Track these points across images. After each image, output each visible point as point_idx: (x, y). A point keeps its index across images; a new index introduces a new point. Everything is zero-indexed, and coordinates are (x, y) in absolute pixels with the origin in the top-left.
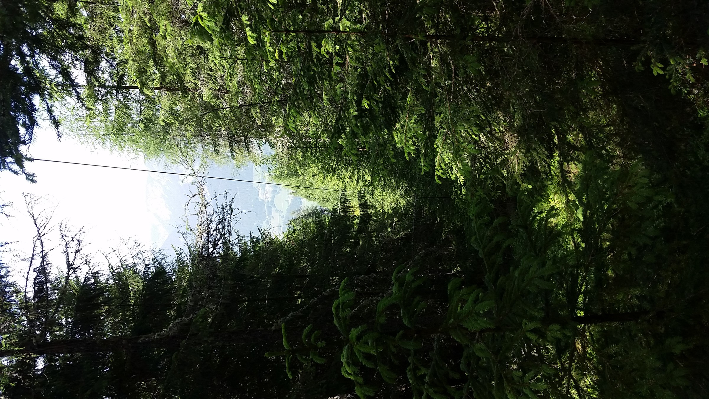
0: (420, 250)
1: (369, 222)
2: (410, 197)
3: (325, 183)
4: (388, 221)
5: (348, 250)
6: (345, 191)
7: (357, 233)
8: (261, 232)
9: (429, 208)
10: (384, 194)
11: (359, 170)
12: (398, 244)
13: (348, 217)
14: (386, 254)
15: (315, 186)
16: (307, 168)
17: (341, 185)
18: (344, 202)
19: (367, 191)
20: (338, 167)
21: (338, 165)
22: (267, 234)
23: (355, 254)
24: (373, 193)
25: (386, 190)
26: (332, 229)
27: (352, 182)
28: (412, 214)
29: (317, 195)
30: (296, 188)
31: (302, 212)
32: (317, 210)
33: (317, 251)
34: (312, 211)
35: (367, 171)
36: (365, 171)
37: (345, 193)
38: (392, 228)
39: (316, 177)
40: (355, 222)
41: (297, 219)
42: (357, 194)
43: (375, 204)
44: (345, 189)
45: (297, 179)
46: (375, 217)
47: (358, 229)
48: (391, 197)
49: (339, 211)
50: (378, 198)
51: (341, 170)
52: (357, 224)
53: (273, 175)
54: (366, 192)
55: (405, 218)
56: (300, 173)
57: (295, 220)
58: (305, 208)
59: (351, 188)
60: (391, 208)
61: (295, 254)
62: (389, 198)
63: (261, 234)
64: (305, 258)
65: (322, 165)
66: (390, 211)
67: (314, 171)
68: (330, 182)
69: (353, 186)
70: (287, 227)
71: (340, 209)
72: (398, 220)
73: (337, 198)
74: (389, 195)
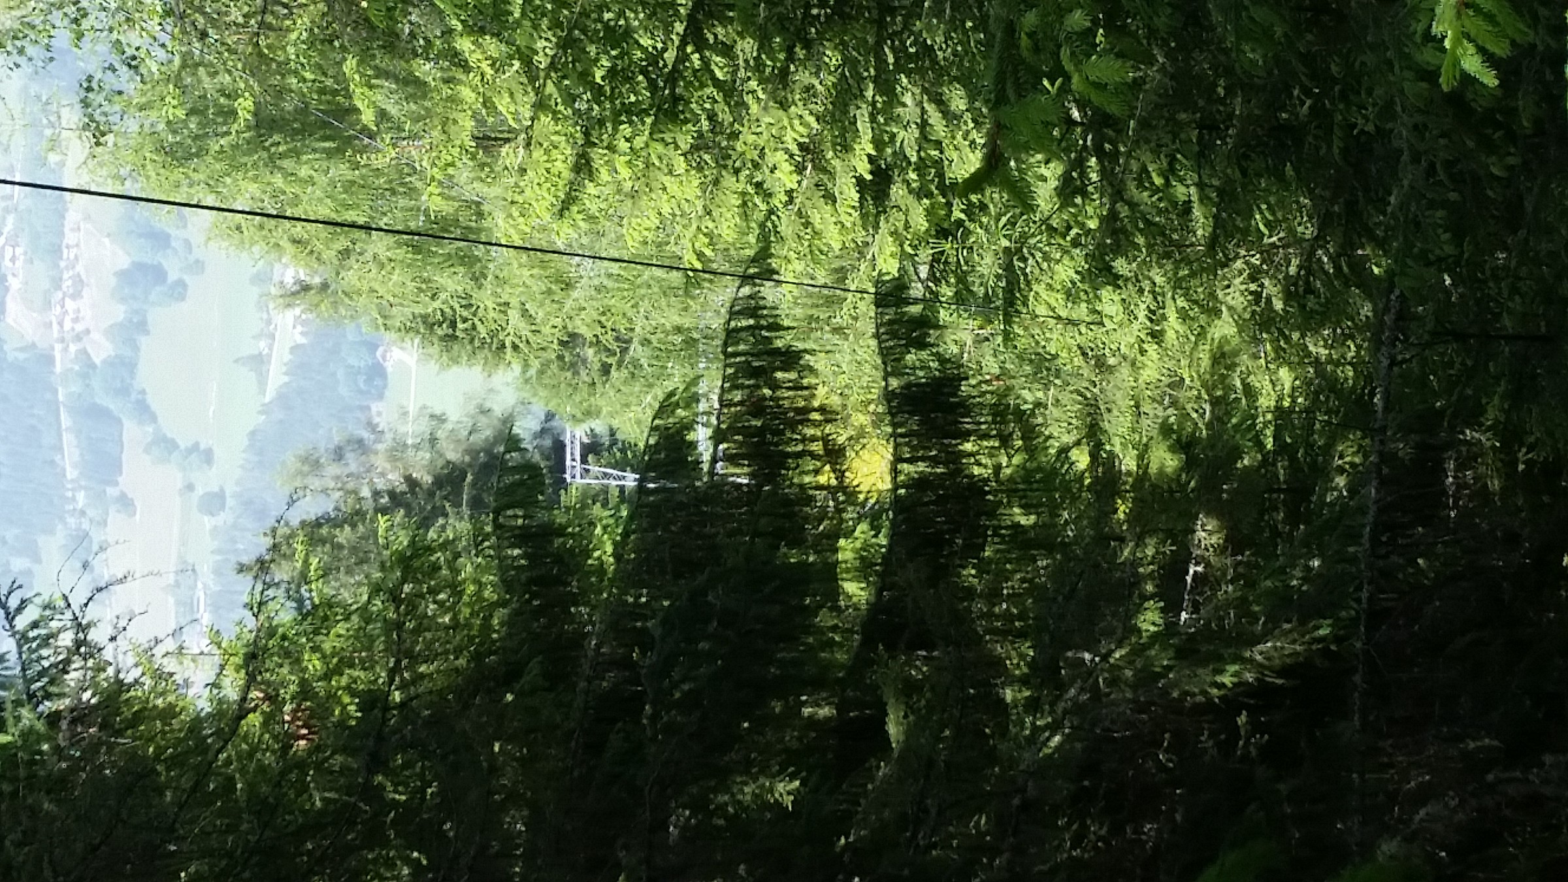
0: (1422, 796)
1: (973, 549)
2: (1338, 341)
3: (593, 207)
4: (1140, 542)
5: (785, 790)
6: (769, 274)
7: (868, 642)
8: (21, 622)
9: (1510, 436)
10: (1109, 301)
11: (886, 87)
12: (1227, 747)
13: (787, 502)
14: (1117, 829)
15: (501, 226)
16: (425, 69)
17: (727, 226)
18: (756, 373)
19: (962, 279)
20: (706, 63)
21: (701, 45)
22: (66, 639)
23: (843, 823)
24: (1010, 302)
25: (1121, 266)
26: (637, 612)
27: (830, 198)
28: (1353, 489)
29: (514, 315)
30: (330, 246)
31: (381, 462)
32: (513, 443)
33: (513, 798)
34: (473, 452)
35: (958, 100)
36: (941, 103)
37: (768, 292)
38: (1171, 608)
39: (511, 155)
40: (846, 551)
41: (336, 523)
42: (867, 308)
43: (1029, 396)
44: (763, 254)
45: (341, 170)
46: (1027, 508)
47: (876, 607)
48: (1170, 335)
49: (705, 450)
50: (1057, 341)
51: (729, 90)
52: (864, 568)
53: (132, 126)
54: (947, 292)
55: (1294, 518)
56: (368, 117)
57: (315, 531)
58: (413, 430)
59: (815, 254)
60: (1166, 430)
61: (316, 825)
62: (1152, 348)
63: (23, 639)
64: (408, 861)
65: (565, 44)
66: (1163, 460)
67: (488, 103)
68: (634, 195)
69: (834, 239)
70: (244, 587)
71: (718, 437)
72: (1233, 543)
73: (690, 343)
74: (1156, 316)
